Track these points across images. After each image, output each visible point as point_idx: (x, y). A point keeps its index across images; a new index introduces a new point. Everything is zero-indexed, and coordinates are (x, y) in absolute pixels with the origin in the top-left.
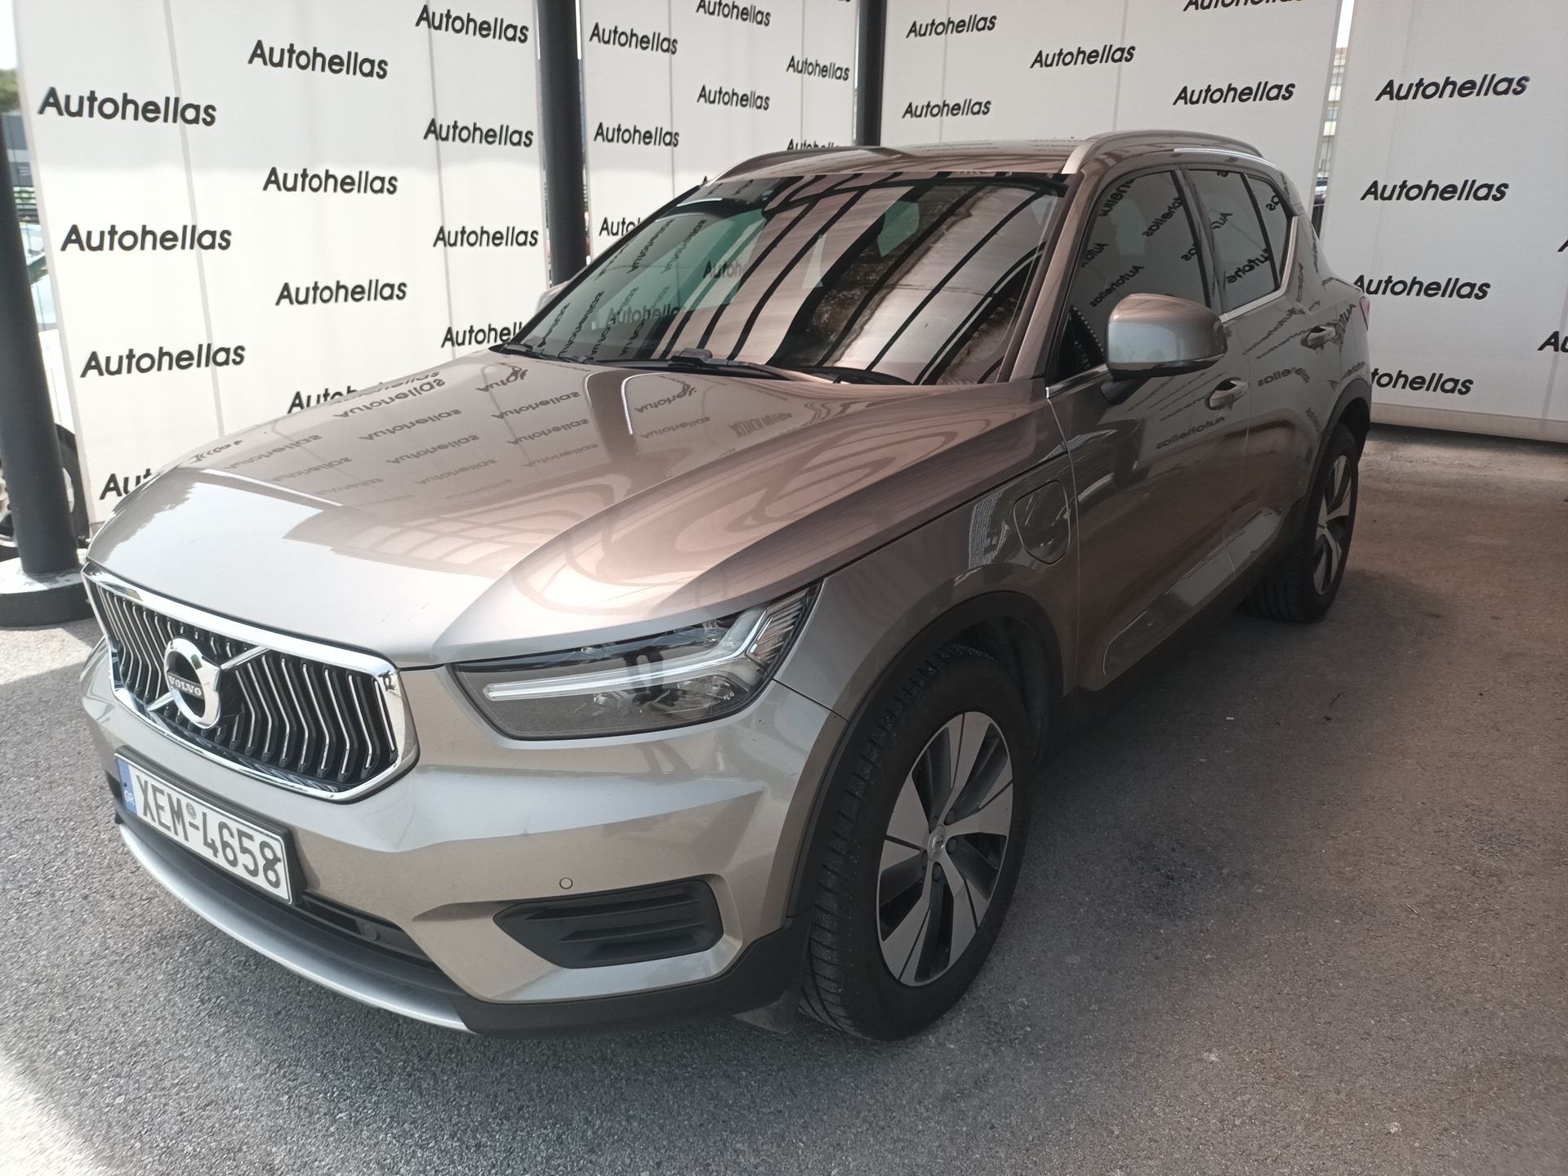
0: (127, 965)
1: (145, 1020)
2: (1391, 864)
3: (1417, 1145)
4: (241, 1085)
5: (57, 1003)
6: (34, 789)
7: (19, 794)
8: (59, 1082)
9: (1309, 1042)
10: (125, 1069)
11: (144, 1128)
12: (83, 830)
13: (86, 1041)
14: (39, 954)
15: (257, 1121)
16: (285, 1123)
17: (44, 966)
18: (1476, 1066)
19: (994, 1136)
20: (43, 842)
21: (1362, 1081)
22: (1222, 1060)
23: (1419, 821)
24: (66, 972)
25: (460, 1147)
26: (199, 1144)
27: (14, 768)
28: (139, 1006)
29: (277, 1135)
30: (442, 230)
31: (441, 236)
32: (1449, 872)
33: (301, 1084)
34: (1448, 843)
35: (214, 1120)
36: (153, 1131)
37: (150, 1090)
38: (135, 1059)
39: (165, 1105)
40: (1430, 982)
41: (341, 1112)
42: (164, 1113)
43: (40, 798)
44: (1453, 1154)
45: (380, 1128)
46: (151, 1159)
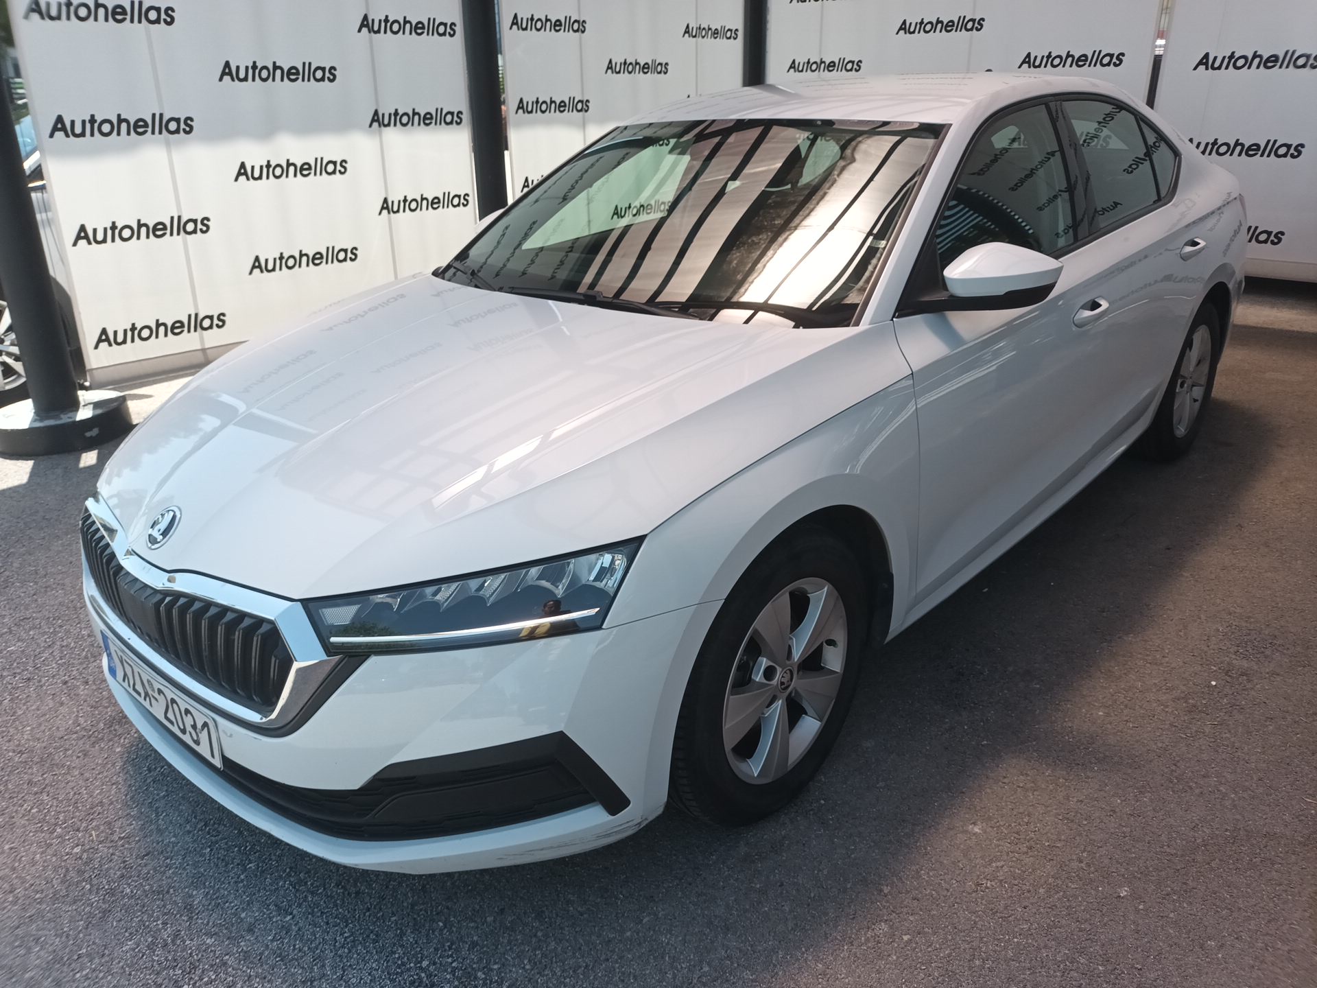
0: (93, 739)
1: (102, 785)
2: (1156, 664)
3: (1141, 907)
4: (173, 839)
5: (35, 769)
6: (32, 592)
7: (20, 596)
8: (31, 834)
9: (1061, 817)
10: (84, 825)
11: (94, 873)
12: (68, 627)
13: (55, 801)
14: (25, 730)
15: (184, 869)
16: (205, 871)
17: (29, 740)
18: (1204, 841)
19: (782, 893)
20: (35, 637)
21: (1103, 851)
22: (985, 832)
23: (1185, 627)
24: (44, 745)
25: (343, 893)
26: (136, 886)
27: (18, 575)
28: (99, 774)
29: (198, 881)
30: (376, 113)
31: (376, 118)
32: (1205, 671)
33: (222, 839)
34: (1208, 646)
35: (149, 867)
36: (101, 875)
37: (101, 842)
38: (92, 817)
39: (112, 855)
40: (1174, 768)
41: (251, 863)
42: (111, 861)
43: (36, 600)
44: (1172, 915)
45: (281, 877)
46: (96, 898)
